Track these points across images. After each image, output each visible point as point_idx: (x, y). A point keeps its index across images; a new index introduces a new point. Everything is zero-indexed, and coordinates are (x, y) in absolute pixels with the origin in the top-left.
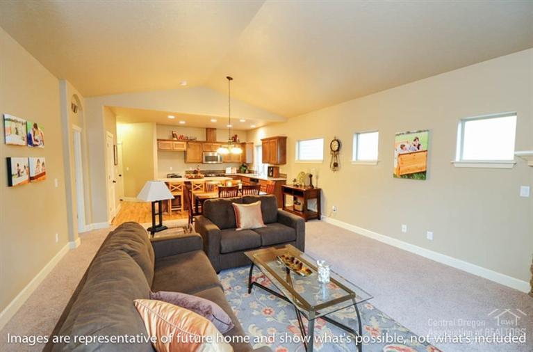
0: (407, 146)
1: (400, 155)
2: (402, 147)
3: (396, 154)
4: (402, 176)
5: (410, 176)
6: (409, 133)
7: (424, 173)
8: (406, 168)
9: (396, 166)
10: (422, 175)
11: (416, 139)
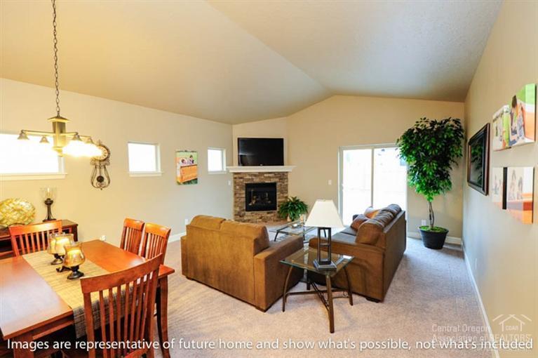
0: (186, 161)
1: (181, 167)
2: (183, 161)
3: (179, 167)
4: (184, 183)
5: (189, 182)
6: (186, 151)
7: (196, 179)
8: (187, 176)
9: (179, 175)
10: (195, 180)
11: (191, 157)
